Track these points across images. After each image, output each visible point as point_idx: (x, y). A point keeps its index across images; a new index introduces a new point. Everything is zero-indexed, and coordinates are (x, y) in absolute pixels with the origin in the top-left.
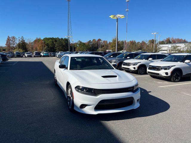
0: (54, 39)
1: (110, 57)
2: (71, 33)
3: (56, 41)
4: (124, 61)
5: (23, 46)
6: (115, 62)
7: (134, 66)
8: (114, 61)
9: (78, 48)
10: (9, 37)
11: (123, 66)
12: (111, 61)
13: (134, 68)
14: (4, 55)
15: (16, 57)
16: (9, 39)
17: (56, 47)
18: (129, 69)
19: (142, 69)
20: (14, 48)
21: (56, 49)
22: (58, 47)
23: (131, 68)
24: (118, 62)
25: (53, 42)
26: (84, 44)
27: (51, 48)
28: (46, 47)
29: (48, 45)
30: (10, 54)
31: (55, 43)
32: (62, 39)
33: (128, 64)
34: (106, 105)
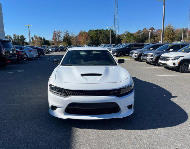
0: (99, 31)
1: (149, 49)
2: (117, 23)
3: (101, 33)
4: (162, 55)
5: (67, 40)
6: (151, 56)
7: (174, 61)
8: (151, 54)
9: (124, 39)
10: (55, 31)
11: (160, 61)
12: (147, 54)
13: (174, 64)
14: (42, 49)
15: (59, 51)
16: (55, 34)
17: (101, 40)
18: (166, 64)
19: (185, 65)
20: (59, 42)
21: (100, 42)
22: (102, 39)
23: (170, 63)
24: (156, 56)
25: (97, 34)
26: (132, 34)
27: (95, 40)
28: (89, 40)
29: (92, 38)
30: (54, 48)
31: (99, 35)
32: (107, 30)
33: (166, 59)
34: (79, 109)
